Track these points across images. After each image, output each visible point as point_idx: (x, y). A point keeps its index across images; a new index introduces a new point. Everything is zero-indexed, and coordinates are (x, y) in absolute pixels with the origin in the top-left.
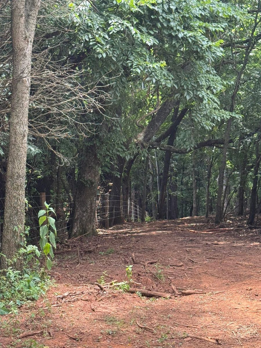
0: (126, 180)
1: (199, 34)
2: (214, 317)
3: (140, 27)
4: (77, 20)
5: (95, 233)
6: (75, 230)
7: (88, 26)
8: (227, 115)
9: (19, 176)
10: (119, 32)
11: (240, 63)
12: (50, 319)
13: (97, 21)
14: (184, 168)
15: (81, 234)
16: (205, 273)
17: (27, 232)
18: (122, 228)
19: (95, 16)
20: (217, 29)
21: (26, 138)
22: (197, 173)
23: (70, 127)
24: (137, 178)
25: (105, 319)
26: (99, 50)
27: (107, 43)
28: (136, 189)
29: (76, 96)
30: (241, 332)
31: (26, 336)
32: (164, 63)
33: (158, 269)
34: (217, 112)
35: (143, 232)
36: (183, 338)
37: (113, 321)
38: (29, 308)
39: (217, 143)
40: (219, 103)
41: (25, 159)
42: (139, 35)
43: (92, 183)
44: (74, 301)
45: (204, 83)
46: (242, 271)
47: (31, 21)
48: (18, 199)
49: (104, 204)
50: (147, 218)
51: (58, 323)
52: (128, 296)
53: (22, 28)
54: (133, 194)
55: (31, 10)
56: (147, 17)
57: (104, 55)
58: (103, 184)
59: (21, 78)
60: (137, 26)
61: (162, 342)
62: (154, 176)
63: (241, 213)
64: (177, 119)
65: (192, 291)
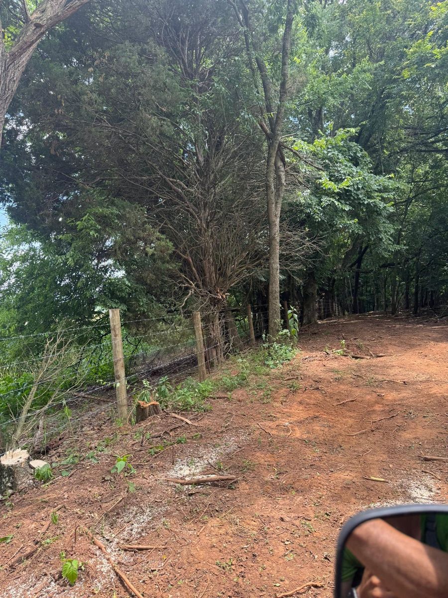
0: (332, 291)
1: (377, 200)
2: (400, 369)
3: (340, 201)
4: (303, 201)
5: (316, 323)
6: (304, 322)
7: (309, 204)
8: (398, 247)
9: (276, 292)
10: (327, 205)
11: (402, 214)
12: (301, 370)
13: (315, 200)
14: (367, 282)
15: (308, 324)
16: (390, 344)
17: (282, 323)
18: (331, 320)
19: (313, 198)
20: (389, 196)
21: (278, 271)
22: (376, 285)
23: (302, 263)
24: (338, 290)
25: (332, 370)
26: (316, 217)
27: (321, 212)
28: (337, 296)
29: (305, 244)
30: (419, 377)
31: (289, 380)
32: (357, 220)
33: (359, 342)
34: (391, 246)
35: (345, 321)
36: (382, 381)
37: (337, 372)
38: (287, 365)
39: (389, 265)
40: (393, 240)
41: (279, 282)
42: (340, 205)
43: (313, 294)
44: (312, 361)
45: (382, 229)
46: (414, 342)
47: (278, 206)
48: (276, 305)
49: (320, 306)
50: (346, 313)
51: (305, 372)
52: (344, 358)
53: (274, 209)
54: (336, 299)
55: (278, 199)
56: (344, 194)
57: (320, 220)
58: (319, 294)
59: (274, 237)
60: (338, 200)
61: (370, 383)
62: (349, 288)
63: (407, 307)
64: (362, 253)
65: (383, 355)
